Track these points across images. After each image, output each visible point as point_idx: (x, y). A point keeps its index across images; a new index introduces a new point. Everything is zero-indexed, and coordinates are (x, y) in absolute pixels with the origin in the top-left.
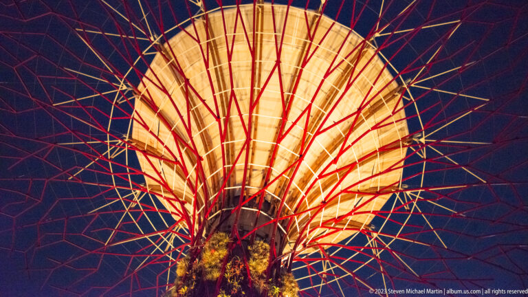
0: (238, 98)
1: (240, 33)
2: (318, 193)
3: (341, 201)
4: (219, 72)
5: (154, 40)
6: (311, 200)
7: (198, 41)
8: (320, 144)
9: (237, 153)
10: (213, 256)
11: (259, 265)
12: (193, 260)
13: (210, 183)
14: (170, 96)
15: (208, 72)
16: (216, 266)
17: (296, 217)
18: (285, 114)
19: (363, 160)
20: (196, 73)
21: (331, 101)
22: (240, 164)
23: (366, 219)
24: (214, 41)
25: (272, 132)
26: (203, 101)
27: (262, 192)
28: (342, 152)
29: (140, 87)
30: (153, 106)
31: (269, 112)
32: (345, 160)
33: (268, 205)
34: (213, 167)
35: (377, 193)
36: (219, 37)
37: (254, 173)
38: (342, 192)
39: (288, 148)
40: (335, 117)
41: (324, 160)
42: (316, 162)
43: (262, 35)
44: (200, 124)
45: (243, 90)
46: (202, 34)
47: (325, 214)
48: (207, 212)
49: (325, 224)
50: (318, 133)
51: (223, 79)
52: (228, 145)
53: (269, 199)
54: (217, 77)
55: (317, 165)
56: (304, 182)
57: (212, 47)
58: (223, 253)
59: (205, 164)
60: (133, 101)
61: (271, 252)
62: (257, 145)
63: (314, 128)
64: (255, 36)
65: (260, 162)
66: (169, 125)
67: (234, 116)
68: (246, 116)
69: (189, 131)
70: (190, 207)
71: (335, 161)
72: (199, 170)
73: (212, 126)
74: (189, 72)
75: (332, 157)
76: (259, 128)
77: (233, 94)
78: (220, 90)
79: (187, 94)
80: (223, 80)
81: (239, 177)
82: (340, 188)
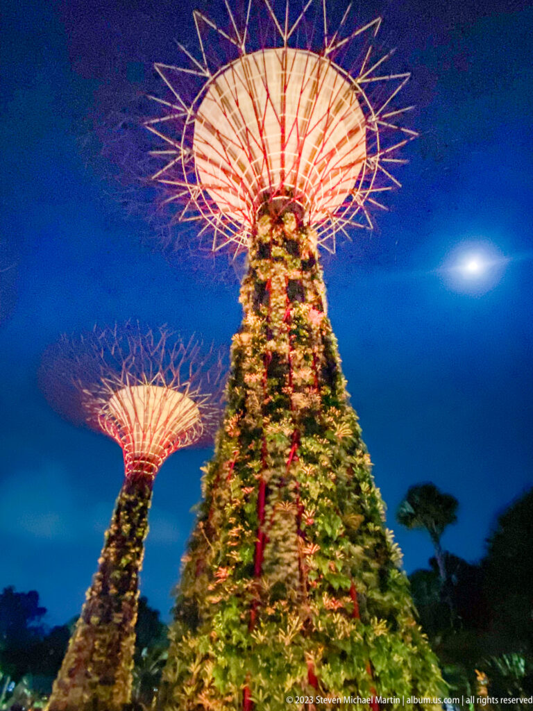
0: (251, 131)
1: (238, 84)
2: (316, 177)
3: (332, 178)
4: (234, 117)
5: (190, 112)
6: (313, 181)
7: (215, 101)
8: (310, 143)
9: (261, 167)
10: (264, 229)
11: (290, 226)
12: (254, 237)
13: (252, 193)
14: (212, 146)
15: (228, 120)
16: (267, 235)
17: (306, 195)
18: (283, 131)
19: (339, 145)
20: (221, 124)
21: (309, 110)
22: (265, 173)
23: (350, 185)
24: (225, 97)
25: (279, 146)
26: (231, 141)
27: (282, 186)
28: (324, 145)
29: (195, 148)
30: (204, 157)
31: (273, 134)
32: (327, 149)
33: (287, 193)
34: (250, 181)
35: (352, 165)
36: (227, 92)
37: (275, 176)
38: (330, 170)
39: (291, 152)
40: (314, 121)
41: (315, 154)
42: (311, 157)
43: (253, 81)
44: (235, 157)
45: (252, 123)
46: (216, 94)
47: (324, 189)
48: (255, 208)
49: (326, 194)
50: (306, 135)
51: (238, 120)
52: (255, 164)
53: (288, 189)
54: (236, 123)
55: (311, 159)
56: (306, 172)
57: (225, 101)
58: (269, 226)
59: (245, 181)
60: (193, 159)
61: (296, 217)
62: (272, 158)
63: (303, 133)
64: (249, 83)
65: (276, 168)
66: (217, 165)
67: (253, 144)
68: (259, 140)
69: (230, 164)
70: (246, 212)
71: (321, 151)
72: (243, 185)
73: (242, 156)
74: (217, 126)
75: (319, 149)
76: (270, 146)
77: (247, 129)
78: (239, 129)
79: (220, 140)
80: (239, 122)
81: (267, 181)
82: (329, 168)
